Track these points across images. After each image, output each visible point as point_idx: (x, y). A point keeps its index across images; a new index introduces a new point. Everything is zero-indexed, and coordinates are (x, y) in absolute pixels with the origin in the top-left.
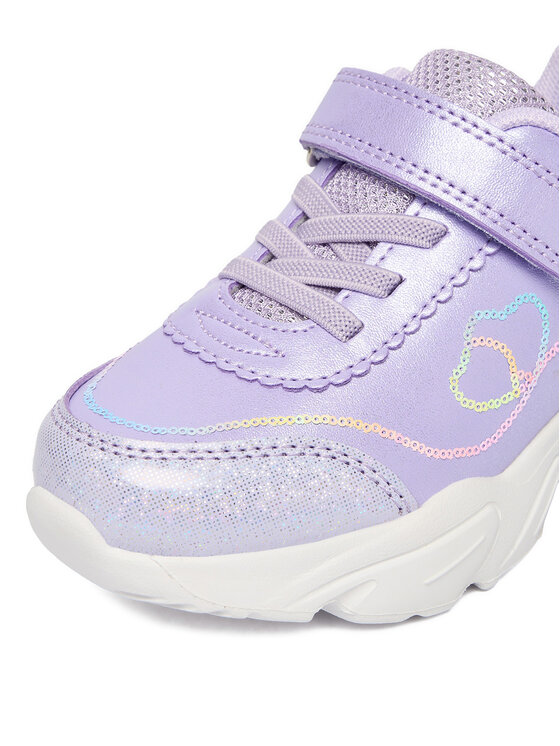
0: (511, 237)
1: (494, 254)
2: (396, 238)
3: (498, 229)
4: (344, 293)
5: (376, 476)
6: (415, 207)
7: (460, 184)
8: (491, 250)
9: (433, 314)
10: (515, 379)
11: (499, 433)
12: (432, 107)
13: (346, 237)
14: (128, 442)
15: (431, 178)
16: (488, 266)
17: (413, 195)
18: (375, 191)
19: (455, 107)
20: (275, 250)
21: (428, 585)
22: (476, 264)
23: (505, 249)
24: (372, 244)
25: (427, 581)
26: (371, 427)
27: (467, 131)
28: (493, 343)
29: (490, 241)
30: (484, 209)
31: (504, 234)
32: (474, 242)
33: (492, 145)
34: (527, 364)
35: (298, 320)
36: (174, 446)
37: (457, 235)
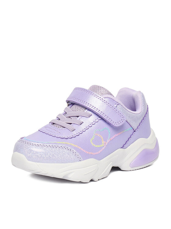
0: (103, 116)
1: (100, 120)
2: (82, 115)
3: (101, 114)
4: (72, 124)
5: (76, 154)
6: (86, 110)
7: (94, 106)
8: (100, 119)
9: (88, 129)
10: (103, 142)
11: (100, 152)
12: (91, 93)
13: (73, 115)
14: (32, 143)
15: (89, 105)
16: (99, 122)
17: (86, 108)
18: (79, 108)
19: (94, 93)
20: (60, 118)
21: (85, 175)
22: (97, 121)
23: (102, 119)
24: (78, 117)
25: (84, 174)
26: (75, 146)
27: (96, 97)
28: (99, 135)
29: (100, 117)
30: (99, 111)
31: (102, 116)
32: (97, 117)
33: (101, 100)
34: (105, 140)
35: (64, 128)
36: (41, 144)
37: (94, 116)
